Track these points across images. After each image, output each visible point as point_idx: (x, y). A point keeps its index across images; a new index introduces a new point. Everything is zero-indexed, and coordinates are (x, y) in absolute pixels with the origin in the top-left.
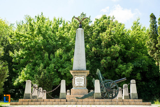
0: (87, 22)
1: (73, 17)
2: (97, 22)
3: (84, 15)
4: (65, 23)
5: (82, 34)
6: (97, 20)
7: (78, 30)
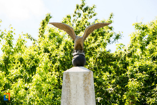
0: (100, 38)
1: (44, 19)
2: (141, 39)
3: (86, 9)
4: (14, 43)
5: (86, 89)
6: (143, 29)
7: (68, 75)
